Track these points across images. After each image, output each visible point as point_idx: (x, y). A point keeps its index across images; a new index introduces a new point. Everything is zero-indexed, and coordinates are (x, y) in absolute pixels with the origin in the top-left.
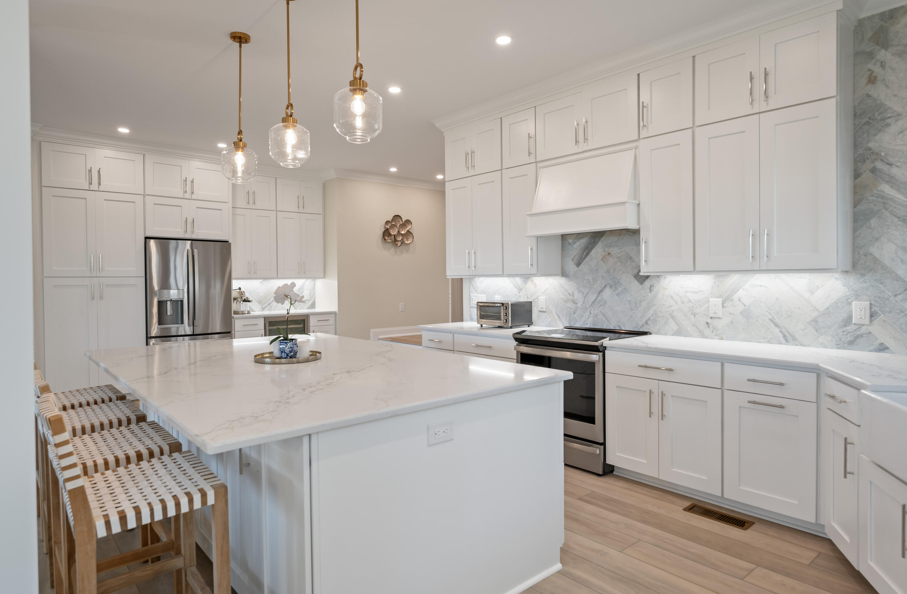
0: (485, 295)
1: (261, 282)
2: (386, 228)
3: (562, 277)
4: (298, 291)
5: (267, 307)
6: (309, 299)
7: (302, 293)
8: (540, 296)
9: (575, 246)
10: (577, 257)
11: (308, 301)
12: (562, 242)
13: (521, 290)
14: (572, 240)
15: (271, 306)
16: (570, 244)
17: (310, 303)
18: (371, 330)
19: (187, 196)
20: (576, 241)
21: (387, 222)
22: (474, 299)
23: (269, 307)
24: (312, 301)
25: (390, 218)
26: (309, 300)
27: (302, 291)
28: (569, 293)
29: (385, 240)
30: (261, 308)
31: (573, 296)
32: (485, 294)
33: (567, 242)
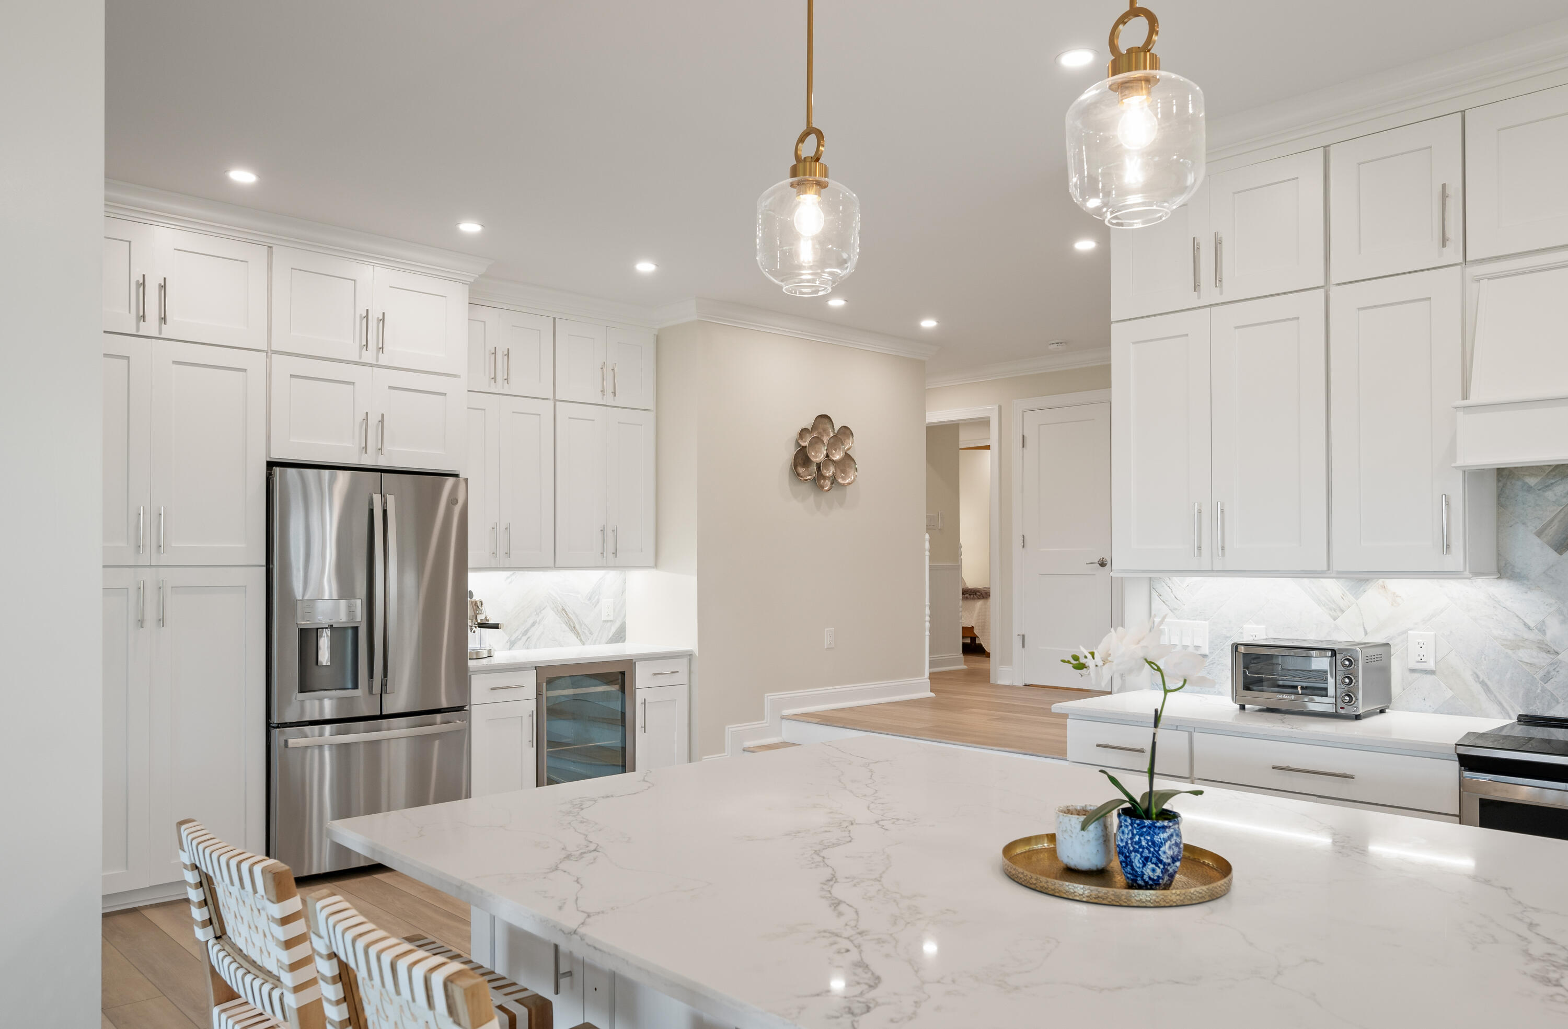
0: (1207, 622)
1: (508, 578)
2: (800, 445)
3: (1499, 581)
4: (590, 599)
5: (520, 639)
6: (611, 618)
7: (598, 602)
8: (1411, 630)
9: (1549, 494)
10: (1556, 523)
11: (609, 624)
12: (1501, 484)
13: (1343, 611)
14: (1539, 478)
15: (529, 638)
16: (1529, 489)
17: (613, 629)
18: (766, 695)
19: (368, 356)
20: (1553, 481)
21: (803, 432)
22: (1166, 631)
23: (525, 638)
24: (617, 624)
25: (808, 422)
26: (611, 621)
27: (597, 597)
28: (1525, 624)
29: (798, 475)
30: (507, 642)
31: (1543, 632)
32: (1205, 620)
33: (1520, 483)
